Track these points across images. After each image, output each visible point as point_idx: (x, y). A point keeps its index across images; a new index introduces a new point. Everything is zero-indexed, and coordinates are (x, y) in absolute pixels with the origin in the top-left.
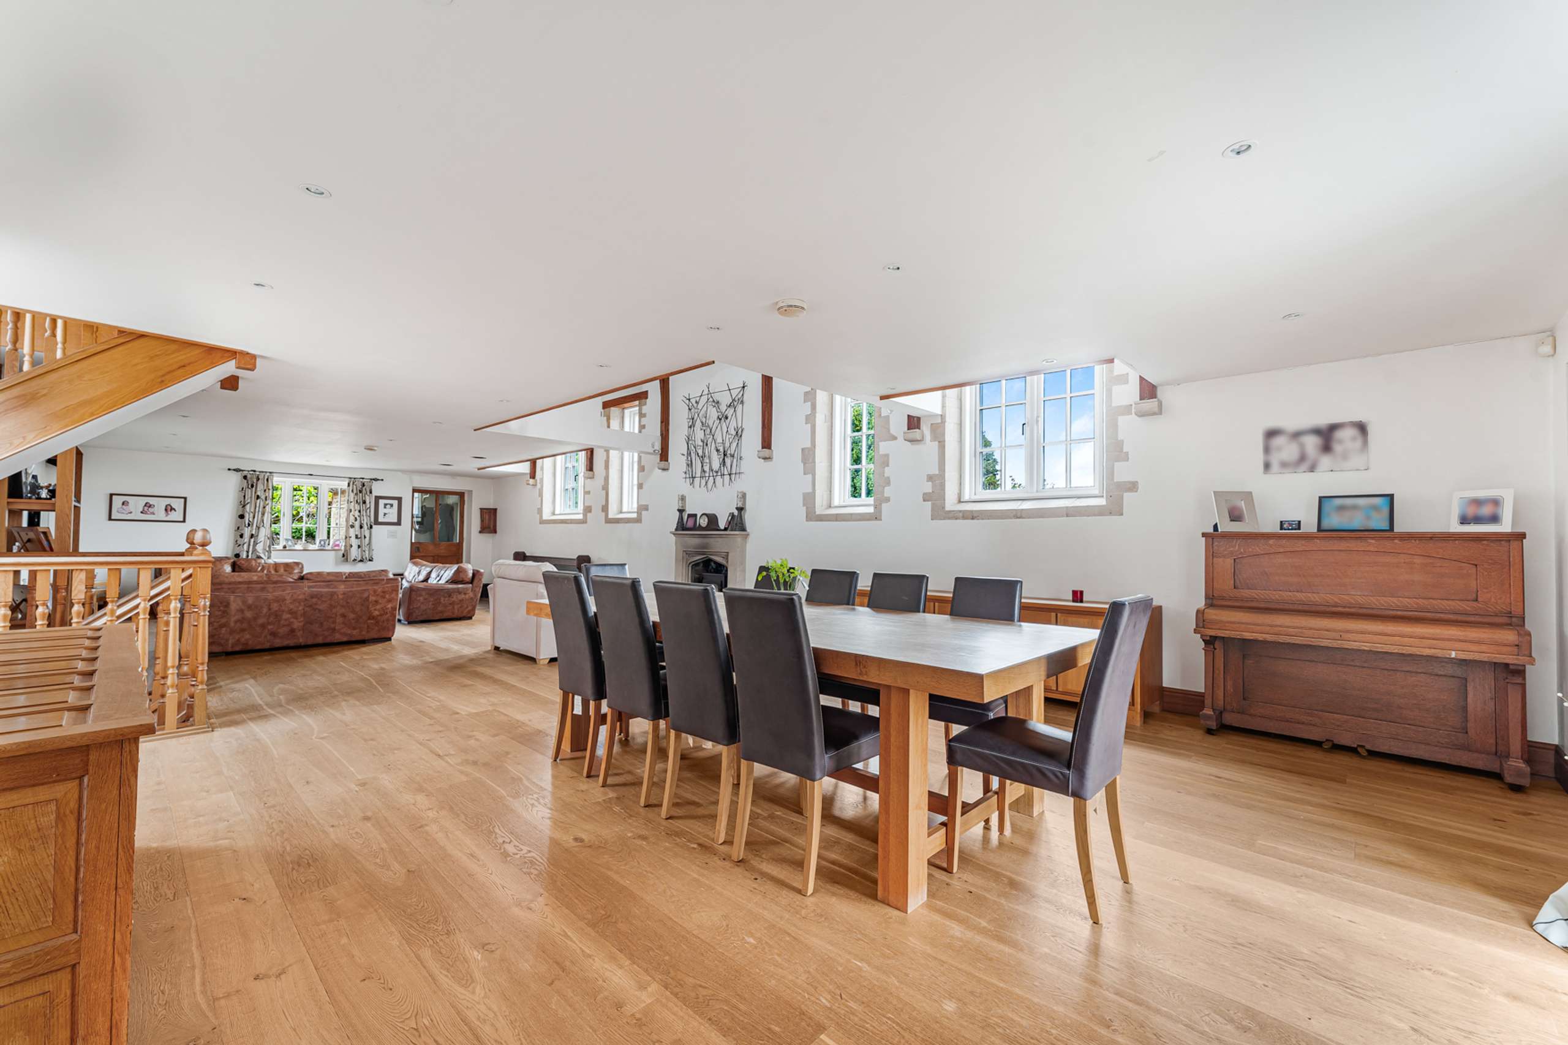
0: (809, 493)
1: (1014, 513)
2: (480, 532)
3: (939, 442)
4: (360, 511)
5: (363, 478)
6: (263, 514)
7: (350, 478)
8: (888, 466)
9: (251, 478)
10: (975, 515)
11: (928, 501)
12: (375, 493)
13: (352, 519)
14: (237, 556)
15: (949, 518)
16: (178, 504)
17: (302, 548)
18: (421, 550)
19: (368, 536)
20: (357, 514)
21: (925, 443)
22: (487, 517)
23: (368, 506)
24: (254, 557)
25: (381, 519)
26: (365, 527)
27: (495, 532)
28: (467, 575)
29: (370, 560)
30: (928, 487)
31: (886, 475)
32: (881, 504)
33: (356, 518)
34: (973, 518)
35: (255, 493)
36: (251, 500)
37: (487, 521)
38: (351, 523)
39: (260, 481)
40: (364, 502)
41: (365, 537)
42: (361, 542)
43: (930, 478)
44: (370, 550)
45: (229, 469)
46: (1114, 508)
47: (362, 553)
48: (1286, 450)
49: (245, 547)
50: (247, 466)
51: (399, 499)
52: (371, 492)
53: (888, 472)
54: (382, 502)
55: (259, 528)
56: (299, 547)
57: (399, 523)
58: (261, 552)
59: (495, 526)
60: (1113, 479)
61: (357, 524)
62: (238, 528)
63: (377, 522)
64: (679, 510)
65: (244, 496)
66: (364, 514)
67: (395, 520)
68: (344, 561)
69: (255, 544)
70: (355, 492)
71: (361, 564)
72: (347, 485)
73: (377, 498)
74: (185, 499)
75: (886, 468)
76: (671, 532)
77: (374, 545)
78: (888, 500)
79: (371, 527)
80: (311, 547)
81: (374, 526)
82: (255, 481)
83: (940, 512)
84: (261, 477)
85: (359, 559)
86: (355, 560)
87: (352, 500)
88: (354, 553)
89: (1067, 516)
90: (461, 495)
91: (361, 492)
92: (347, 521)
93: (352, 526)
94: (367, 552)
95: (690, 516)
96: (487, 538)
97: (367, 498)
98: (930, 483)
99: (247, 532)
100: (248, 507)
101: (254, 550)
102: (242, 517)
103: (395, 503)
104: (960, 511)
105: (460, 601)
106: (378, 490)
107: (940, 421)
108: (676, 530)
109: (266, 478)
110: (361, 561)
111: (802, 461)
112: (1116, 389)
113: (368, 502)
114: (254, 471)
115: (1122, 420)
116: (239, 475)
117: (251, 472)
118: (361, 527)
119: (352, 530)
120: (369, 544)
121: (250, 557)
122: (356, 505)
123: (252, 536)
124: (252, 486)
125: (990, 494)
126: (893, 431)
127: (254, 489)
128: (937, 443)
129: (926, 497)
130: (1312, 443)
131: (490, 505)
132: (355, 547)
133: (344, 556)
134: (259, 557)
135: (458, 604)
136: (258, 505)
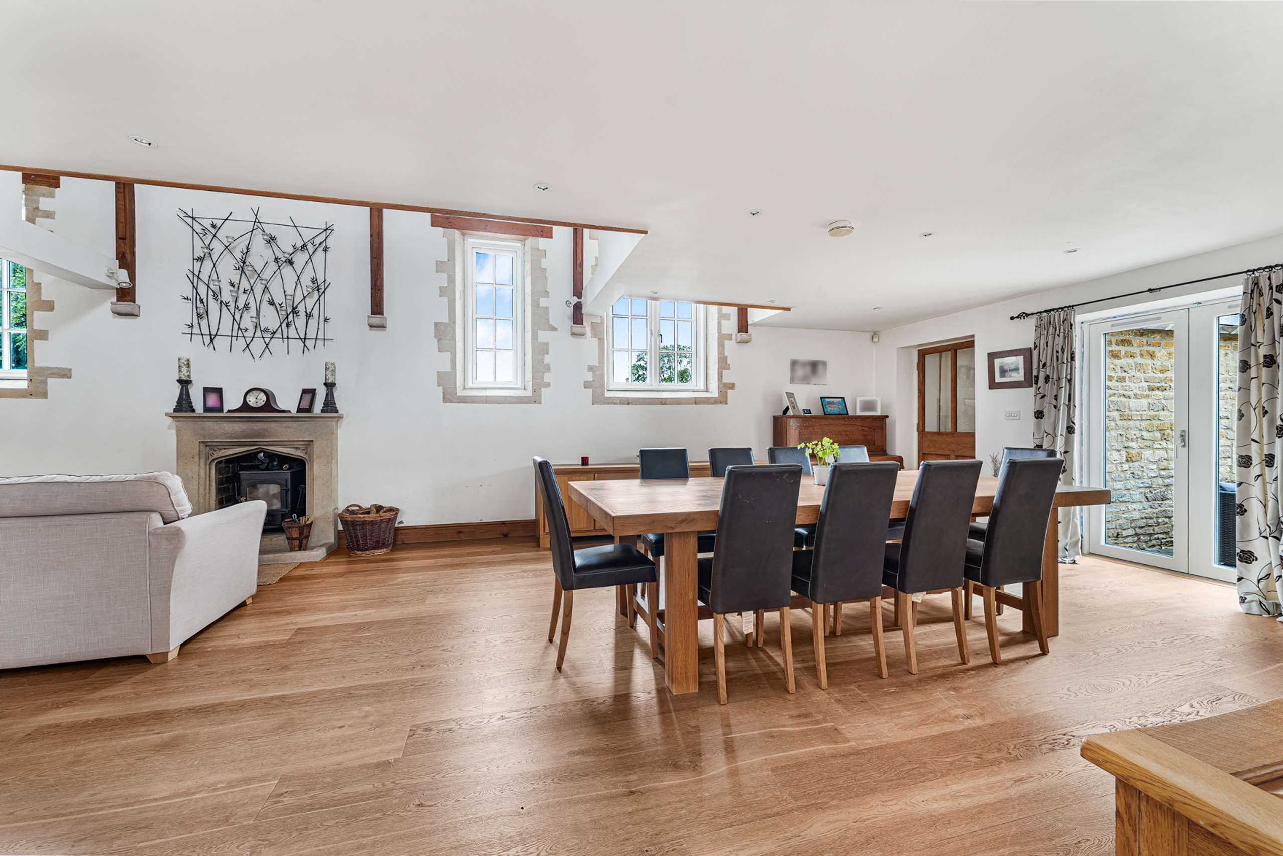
0: (445, 373)
1: (660, 401)
3: (599, 339)
8: (548, 353)
10: (630, 401)
11: (589, 388)
15: (609, 404)
21: (586, 338)
30: (589, 377)
31: (546, 362)
32: (540, 389)
34: (628, 404)
43: (591, 369)
46: (722, 400)
48: (800, 372)
53: (547, 359)
60: (722, 381)
64: (180, 381)
75: (546, 356)
76: (167, 415)
78: (548, 385)
83: (599, 399)
89: (695, 404)
95: (207, 391)
98: (591, 373)
104: (618, 398)
107: (599, 321)
108: (175, 411)
111: (435, 337)
112: (724, 322)
115: (727, 343)
125: (640, 385)
126: (552, 322)
128: (597, 339)
129: (587, 385)
130: (808, 369)
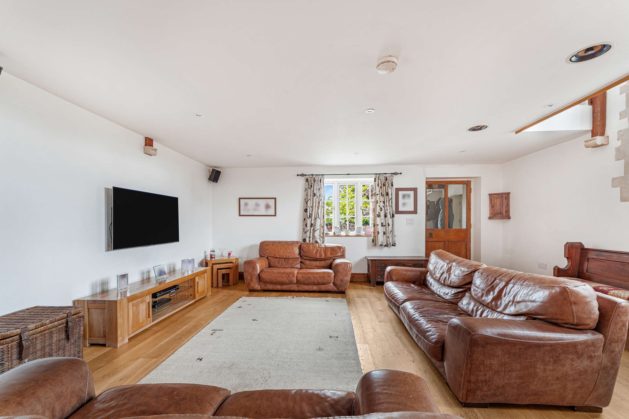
2: (490, 218)
4: (384, 202)
5: (386, 174)
6: (318, 208)
7: (376, 174)
9: (311, 180)
12: (395, 186)
13: (378, 208)
14: (304, 240)
16: (272, 202)
17: (345, 235)
18: (434, 236)
19: (391, 224)
20: (382, 204)
22: (498, 202)
23: (390, 197)
24: (314, 242)
25: (401, 209)
26: (389, 216)
27: (509, 218)
28: (590, 313)
29: (393, 245)
33: (381, 208)
35: (313, 192)
36: (311, 197)
37: (498, 207)
38: (378, 213)
39: (316, 182)
40: (387, 194)
41: (389, 225)
42: (386, 229)
44: (393, 236)
45: (298, 175)
47: (387, 239)
49: (308, 233)
50: (308, 172)
51: (415, 190)
52: (392, 185)
54: (401, 193)
55: (316, 219)
56: (343, 233)
57: (415, 212)
58: (318, 237)
59: (508, 211)
61: (382, 214)
62: (305, 219)
63: (398, 212)
65: (307, 195)
66: (388, 205)
67: (412, 209)
68: (373, 246)
69: (314, 231)
70: (380, 185)
71: (386, 248)
72: (374, 180)
73: (398, 190)
74: (275, 199)
77: (396, 233)
79: (393, 216)
80: (352, 233)
81: (395, 215)
82: (313, 182)
84: (316, 179)
85: (385, 244)
86: (381, 245)
87: (378, 193)
88: (381, 239)
90: (467, 184)
91: (384, 185)
92: (374, 210)
93: (379, 216)
94: (391, 238)
96: (498, 224)
97: (390, 190)
99: (309, 222)
100: (309, 202)
101: (314, 236)
102: (306, 210)
103: (412, 193)
105: (580, 373)
106: (398, 182)
109: (319, 179)
110: (386, 246)
113: (390, 194)
114: (313, 175)
116: (303, 180)
117: (311, 176)
118: (385, 216)
119: (378, 219)
120: (392, 231)
121: (311, 242)
122: (381, 197)
123: (312, 225)
124: (311, 187)
127: (312, 188)
131: (500, 190)
132: (381, 234)
133: (373, 241)
134: (317, 242)
135: (574, 380)
136: (315, 201)
